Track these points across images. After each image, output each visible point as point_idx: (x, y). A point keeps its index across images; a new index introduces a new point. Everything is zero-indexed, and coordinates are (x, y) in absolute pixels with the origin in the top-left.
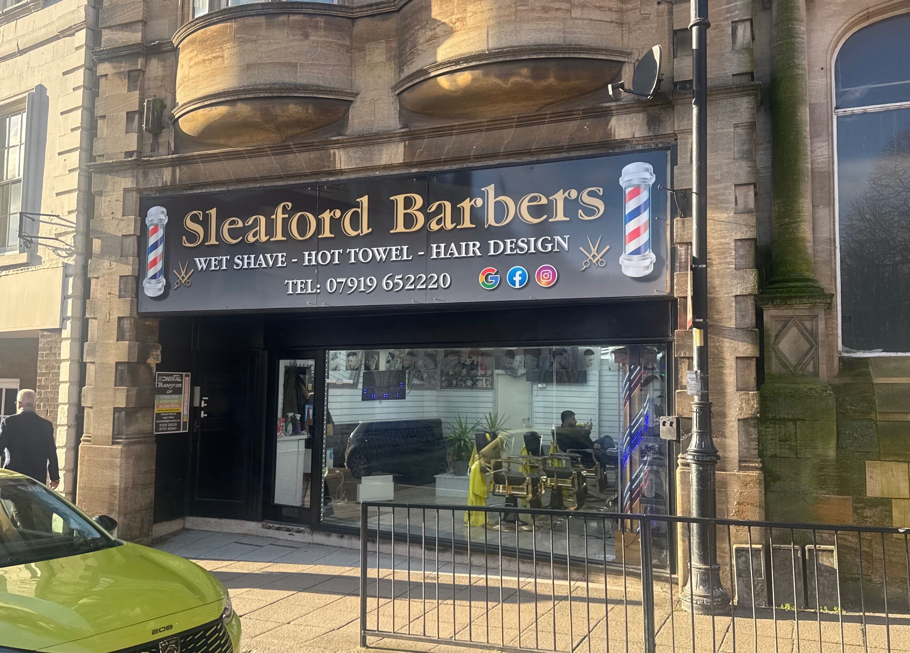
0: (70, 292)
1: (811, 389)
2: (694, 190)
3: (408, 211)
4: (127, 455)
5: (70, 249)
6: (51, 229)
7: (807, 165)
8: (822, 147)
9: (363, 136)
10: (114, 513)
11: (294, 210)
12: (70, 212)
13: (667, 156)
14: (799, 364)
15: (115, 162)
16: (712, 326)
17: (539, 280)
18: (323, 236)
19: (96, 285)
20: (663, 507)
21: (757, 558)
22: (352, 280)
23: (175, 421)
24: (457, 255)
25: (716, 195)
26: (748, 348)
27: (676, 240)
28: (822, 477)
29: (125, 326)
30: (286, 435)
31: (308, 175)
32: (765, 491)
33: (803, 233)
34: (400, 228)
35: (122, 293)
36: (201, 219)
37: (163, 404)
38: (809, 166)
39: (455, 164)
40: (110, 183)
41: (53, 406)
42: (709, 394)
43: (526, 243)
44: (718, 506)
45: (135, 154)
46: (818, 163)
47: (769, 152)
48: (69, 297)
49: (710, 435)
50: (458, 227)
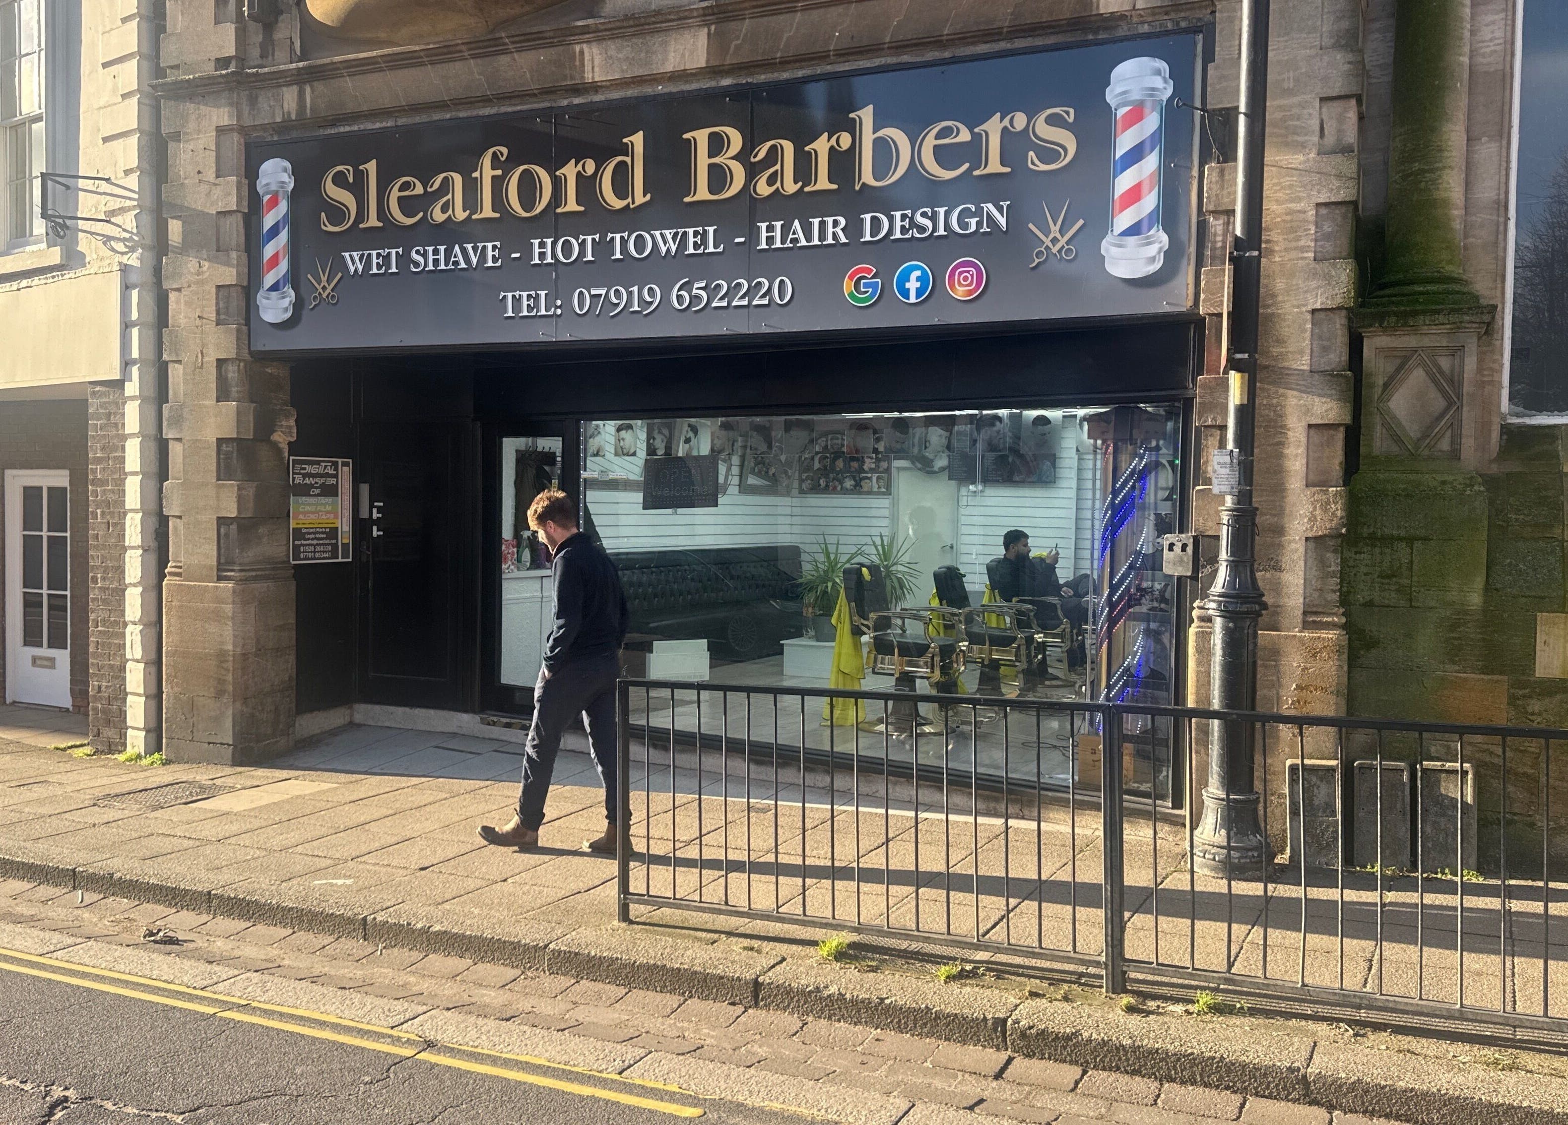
0: (135, 315)
1: (1444, 483)
2: (1243, 108)
3: (716, 160)
4: (243, 598)
5: (130, 239)
6: (98, 203)
7: (1462, 59)
8: (1493, 23)
9: (633, 17)
10: (226, 696)
11: (513, 161)
12: (127, 172)
13: (1195, 44)
14: (1425, 436)
15: (200, 78)
16: (1266, 367)
17: (952, 286)
18: (565, 210)
19: (178, 302)
20: (1165, 694)
21: (1328, 782)
22: (617, 291)
23: (328, 541)
24: (803, 242)
25: (1284, 120)
26: (1331, 409)
27: (1208, 206)
28: (1456, 642)
29: (230, 375)
30: (519, 570)
31: (535, 95)
32: (1350, 666)
33: (1446, 189)
34: (702, 193)
35: (222, 317)
36: (351, 180)
37: (305, 513)
38: (1465, 60)
39: (802, 68)
40: (193, 117)
41: (116, 515)
42: (1254, 494)
43: (930, 218)
44: (1260, 693)
45: (233, 63)
46: (1483, 55)
47: (1390, 35)
48: (134, 324)
49: (1252, 565)
50: (807, 189)
